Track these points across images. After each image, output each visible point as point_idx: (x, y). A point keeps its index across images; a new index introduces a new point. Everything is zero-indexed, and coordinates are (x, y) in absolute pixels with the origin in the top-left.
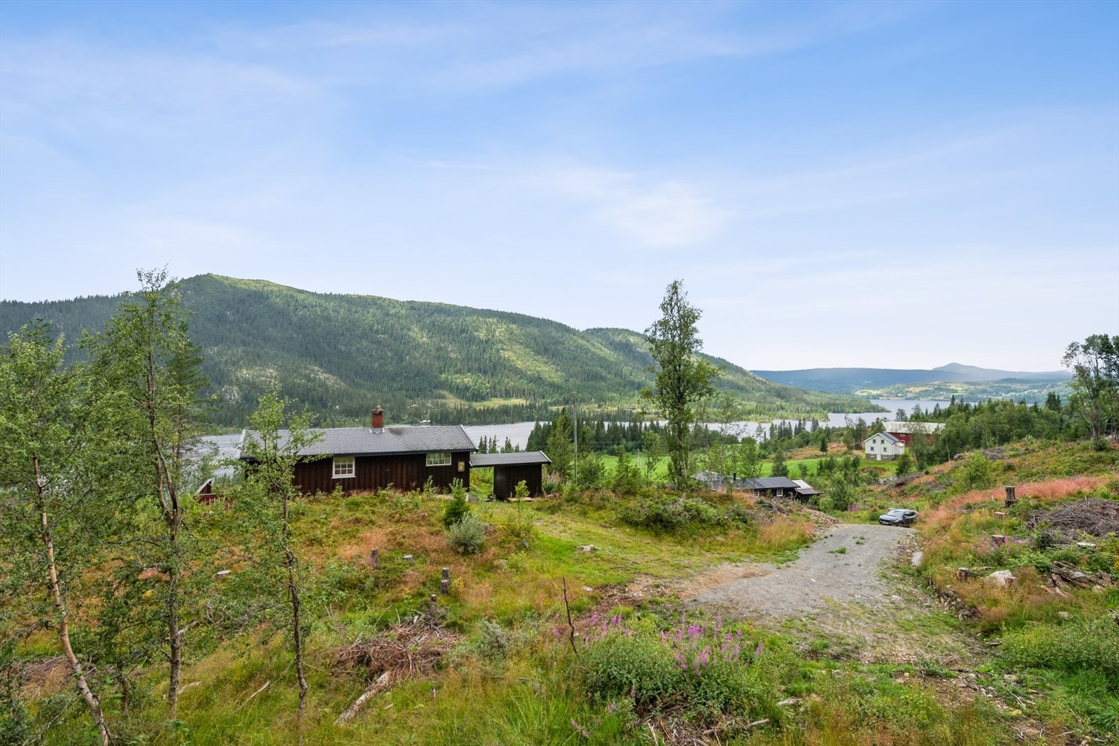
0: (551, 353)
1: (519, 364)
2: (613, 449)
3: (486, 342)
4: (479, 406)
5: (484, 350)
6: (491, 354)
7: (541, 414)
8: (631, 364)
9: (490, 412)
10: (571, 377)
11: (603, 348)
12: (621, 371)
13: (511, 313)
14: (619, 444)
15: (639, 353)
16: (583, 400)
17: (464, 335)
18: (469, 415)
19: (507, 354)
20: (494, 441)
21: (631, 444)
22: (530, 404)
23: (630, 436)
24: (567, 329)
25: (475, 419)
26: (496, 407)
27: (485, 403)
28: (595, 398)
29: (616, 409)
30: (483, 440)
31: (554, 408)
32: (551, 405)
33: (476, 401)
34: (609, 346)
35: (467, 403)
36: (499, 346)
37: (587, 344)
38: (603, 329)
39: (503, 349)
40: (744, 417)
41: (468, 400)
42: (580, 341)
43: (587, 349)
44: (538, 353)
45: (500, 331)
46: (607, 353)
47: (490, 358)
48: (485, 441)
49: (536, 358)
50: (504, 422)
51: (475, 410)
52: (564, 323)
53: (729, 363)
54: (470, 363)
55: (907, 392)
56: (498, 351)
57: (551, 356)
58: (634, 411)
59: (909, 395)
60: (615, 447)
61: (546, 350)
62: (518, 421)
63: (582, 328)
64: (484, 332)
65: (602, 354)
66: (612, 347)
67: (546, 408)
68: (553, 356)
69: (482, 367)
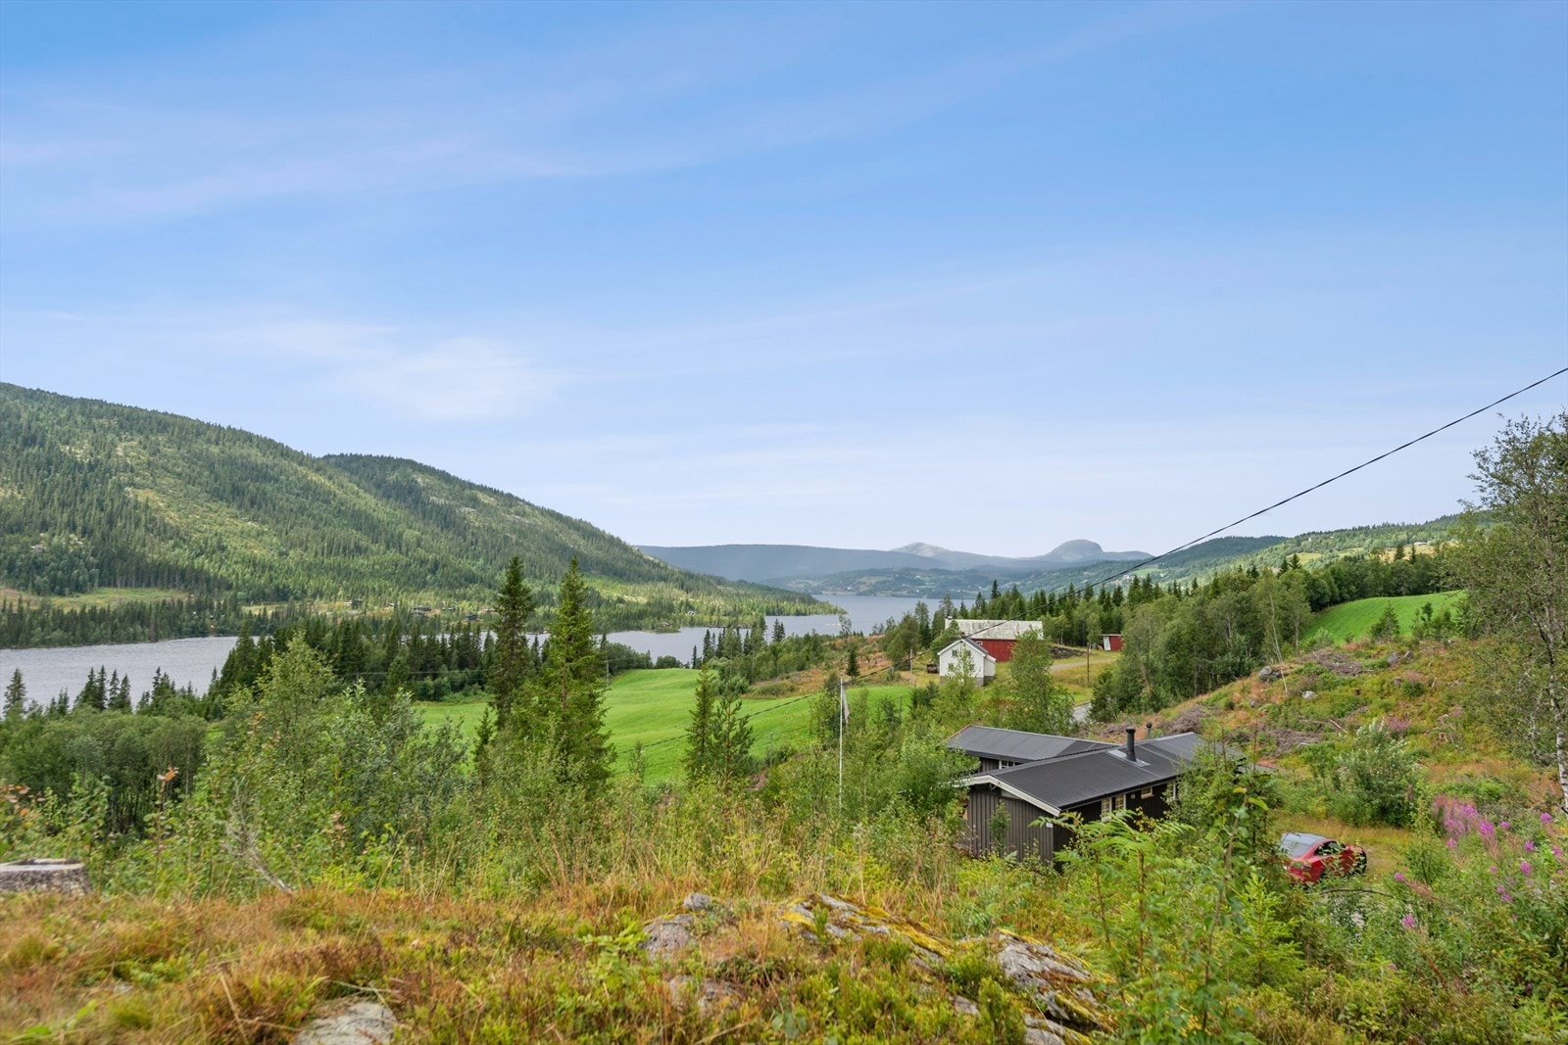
0: (247, 497)
1: (172, 517)
2: (425, 688)
3: (91, 468)
4: (68, 604)
5: (85, 485)
6: (102, 493)
7: (225, 622)
8: (419, 524)
9: (98, 617)
10: (292, 546)
11: (361, 492)
12: (400, 536)
13: (154, 412)
14: (435, 676)
15: (434, 504)
16: (319, 593)
17: (34, 450)
18: (43, 624)
19: (142, 495)
20: (125, 680)
21: (458, 675)
22: (199, 602)
23: (455, 658)
24: (285, 452)
25: (58, 634)
26: (114, 605)
27: (83, 598)
28: (346, 589)
29: (390, 609)
30: (97, 676)
31: (256, 610)
32: (247, 602)
33: (61, 594)
34: (374, 491)
35: (34, 598)
36: (124, 477)
37: (328, 483)
38: (361, 457)
39: (132, 484)
40: (631, 623)
41: (38, 591)
42: (314, 477)
43: (330, 493)
44: (217, 495)
45: (126, 449)
46: (368, 502)
47: (100, 502)
48: (102, 680)
49: (214, 506)
50: (133, 639)
51: (60, 612)
52: (277, 440)
53: (598, 530)
54: (48, 511)
55: (859, 583)
56: (120, 487)
57: (247, 503)
58: (429, 615)
59: (863, 588)
60: (429, 681)
61: (237, 492)
62: (169, 637)
63: (318, 453)
64: (87, 445)
65: (360, 504)
66: (381, 492)
67: (236, 609)
68: (253, 503)
69: (79, 522)
